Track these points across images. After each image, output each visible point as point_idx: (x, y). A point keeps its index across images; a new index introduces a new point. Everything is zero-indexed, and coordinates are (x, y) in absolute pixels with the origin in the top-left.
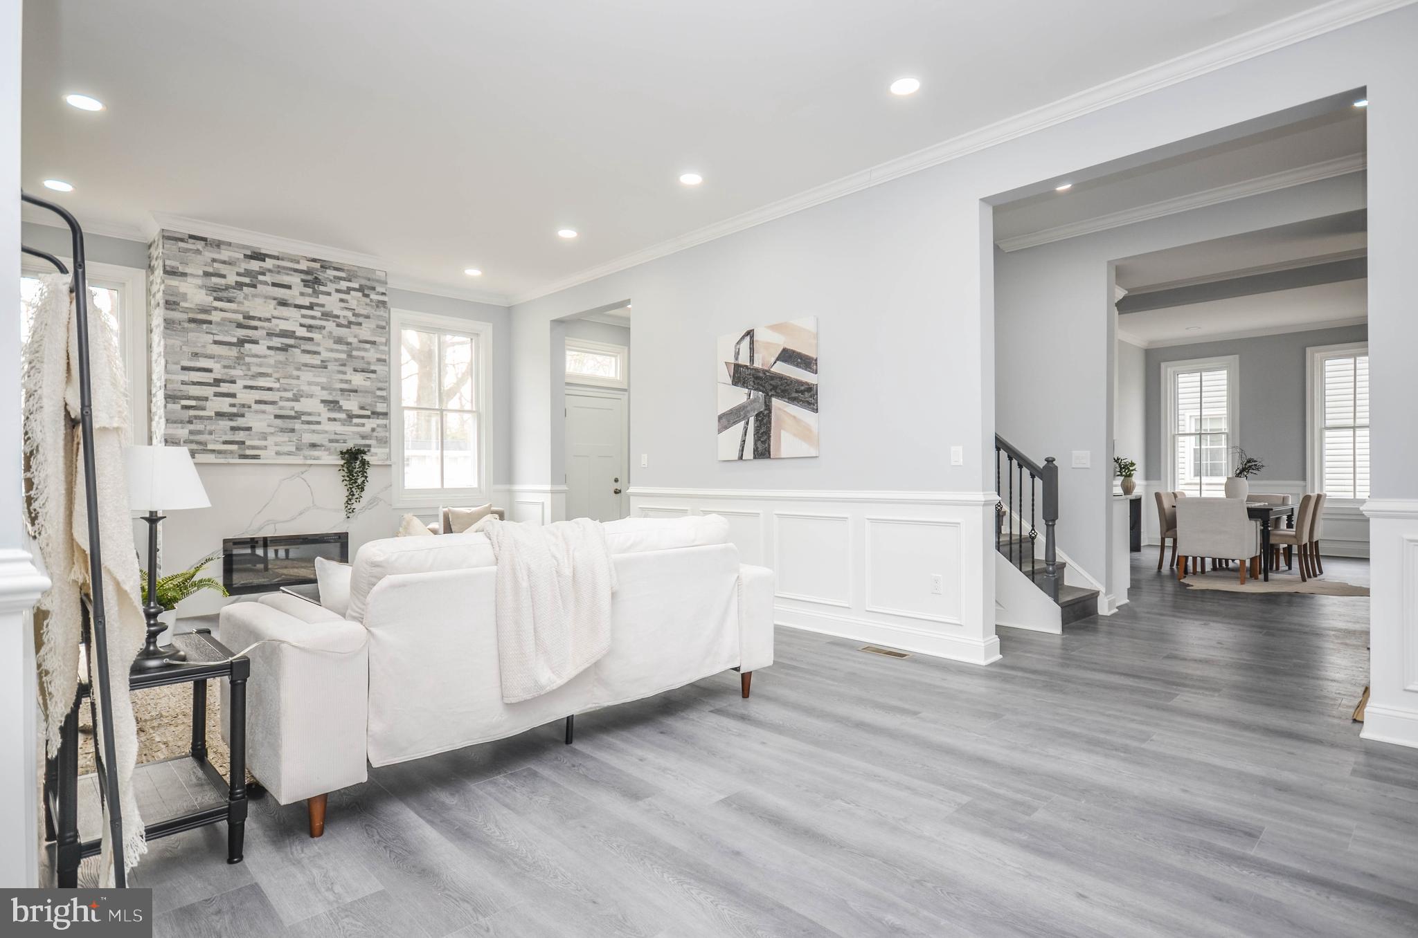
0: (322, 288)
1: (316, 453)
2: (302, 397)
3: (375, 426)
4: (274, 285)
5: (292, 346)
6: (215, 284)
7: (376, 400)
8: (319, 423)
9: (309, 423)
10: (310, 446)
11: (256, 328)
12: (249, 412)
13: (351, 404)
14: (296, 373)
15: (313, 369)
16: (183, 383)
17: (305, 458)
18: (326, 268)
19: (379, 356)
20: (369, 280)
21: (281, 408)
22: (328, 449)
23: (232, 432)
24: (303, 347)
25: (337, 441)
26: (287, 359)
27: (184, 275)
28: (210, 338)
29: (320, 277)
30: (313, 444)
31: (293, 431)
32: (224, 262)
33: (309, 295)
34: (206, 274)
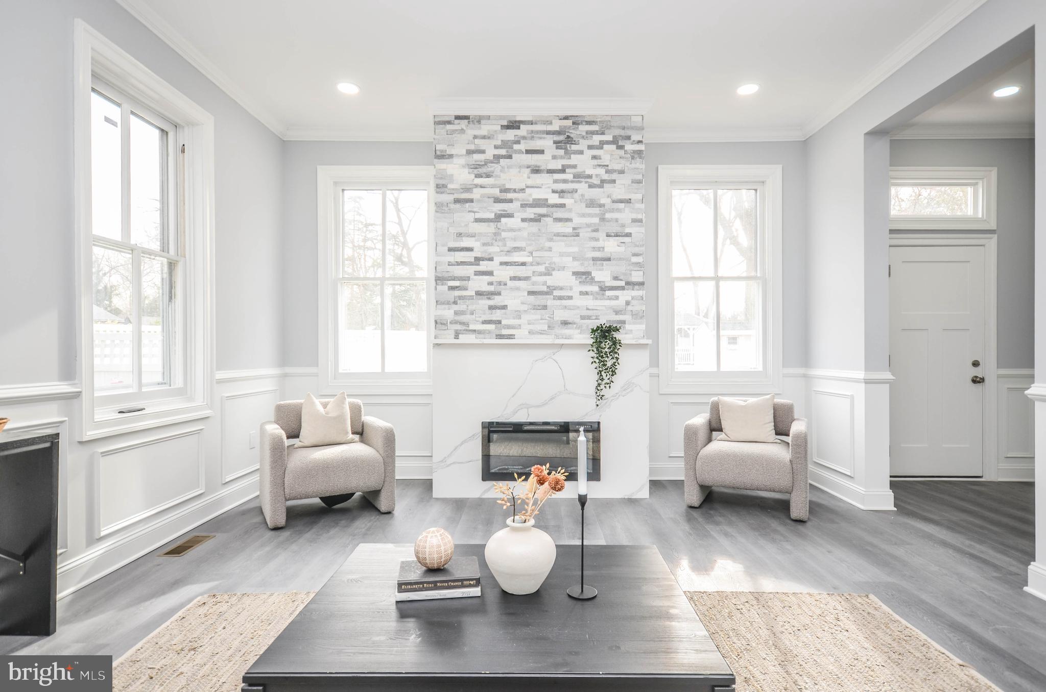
0: (574, 147)
1: (567, 331)
2: (554, 270)
3: (630, 298)
4: (528, 152)
5: (544, 216)
6: (475, 161)
7: (632, 268)
8: (570, 298)
9: (561, 298)
10: (562, 323)
11: (511, 201)
12: (505, 289)
13: (603, 275)
14: (548, 244)
15: (565, 238)
16: (450, 264)
17: (557, 337)
18: (578, 124)
19: (634, 216)
20: (624, 128)
21: (534, 284)
22: (579, 327)
23: (490, 311)
24: (556, 215)
25: (589, 318)
26: (539, 230)
27: (451, 156)
28: (471, 217)
29: (572, 136)
30: (565, 321)
31: (545, 307)
32: (484, 137)
33: (562, 157)
34: (470, 152)
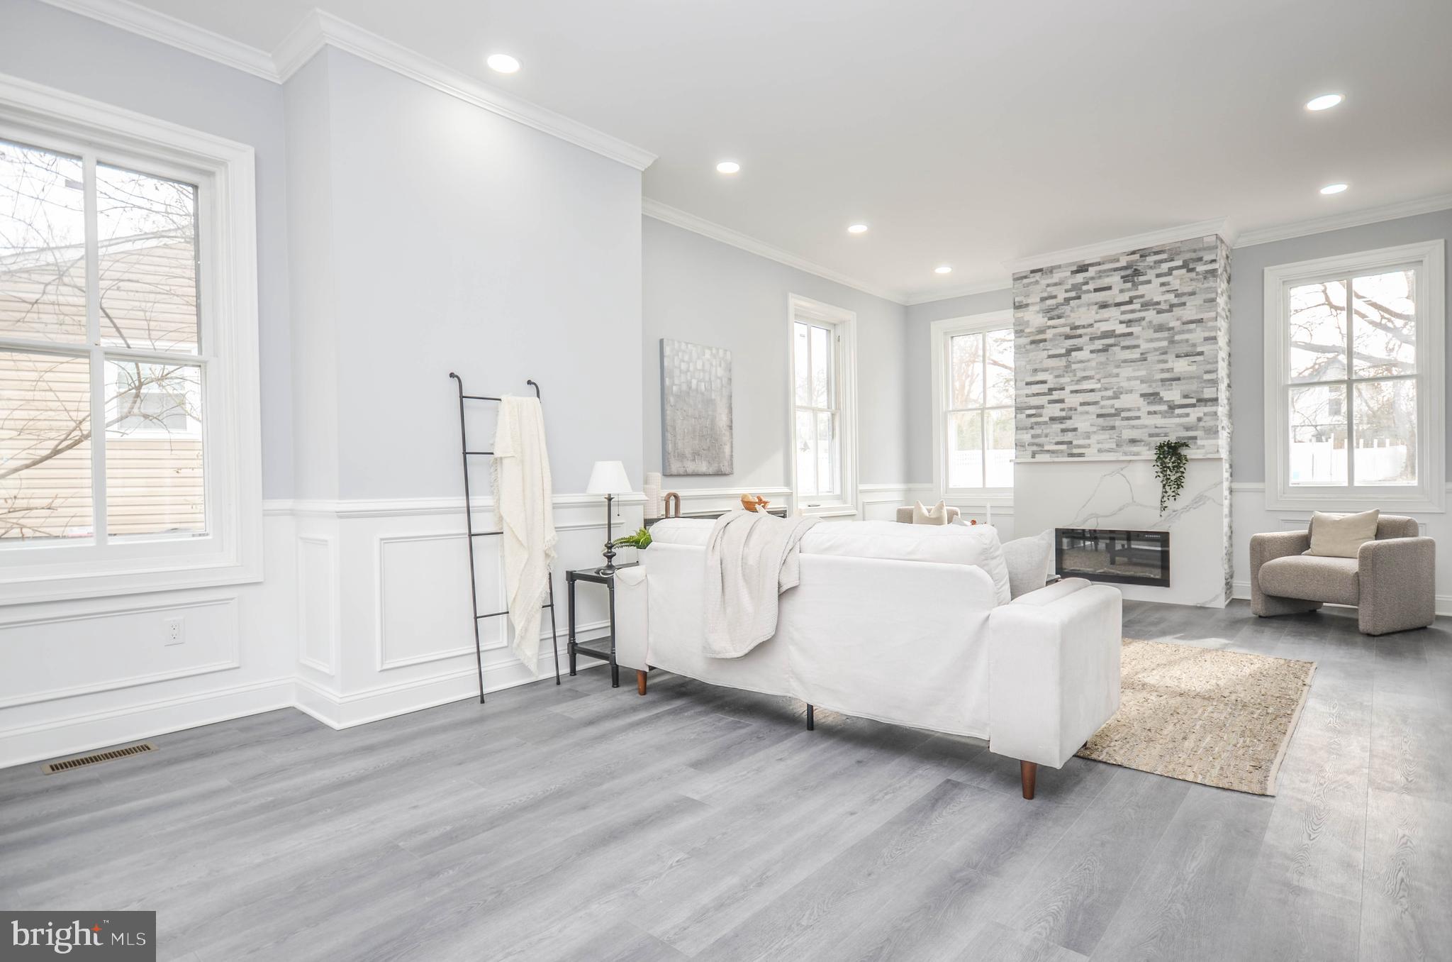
0: (1142, 278)
1: (1135, 449)
2: (1122, 393)
3: (1201, 415)
4: (1096, 290)
5: (1112, 345)
6: (1049, 306)
7: (1204, 385)
8: (1138, 418)
9: (1128, 419)
10: (1130, 442)
11: (1080, 336)
12: (1074, 413)
13: (1173, 394)
14: (1115, 371)
15: (1132, 364)
16: (1027, 396)
17: (1125, 454)
18: (1146, 256)
19: (1207, 334)
20: (1195, 251)
21: (1102, 407)
22: (1148, 444)
23: (1062, 434)
24: (1123, 344)
25: (1157, 435)
26: (1107, 359)
27: (1027, 305)
28: (1045, 354)
29: (1139, 268)
30: (1132, 439)
31: (1113, 428)
32: (1055, 284)
33: (1129, 290)
34: (1043, 299)
